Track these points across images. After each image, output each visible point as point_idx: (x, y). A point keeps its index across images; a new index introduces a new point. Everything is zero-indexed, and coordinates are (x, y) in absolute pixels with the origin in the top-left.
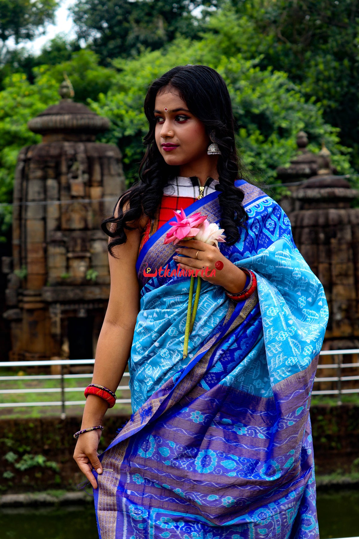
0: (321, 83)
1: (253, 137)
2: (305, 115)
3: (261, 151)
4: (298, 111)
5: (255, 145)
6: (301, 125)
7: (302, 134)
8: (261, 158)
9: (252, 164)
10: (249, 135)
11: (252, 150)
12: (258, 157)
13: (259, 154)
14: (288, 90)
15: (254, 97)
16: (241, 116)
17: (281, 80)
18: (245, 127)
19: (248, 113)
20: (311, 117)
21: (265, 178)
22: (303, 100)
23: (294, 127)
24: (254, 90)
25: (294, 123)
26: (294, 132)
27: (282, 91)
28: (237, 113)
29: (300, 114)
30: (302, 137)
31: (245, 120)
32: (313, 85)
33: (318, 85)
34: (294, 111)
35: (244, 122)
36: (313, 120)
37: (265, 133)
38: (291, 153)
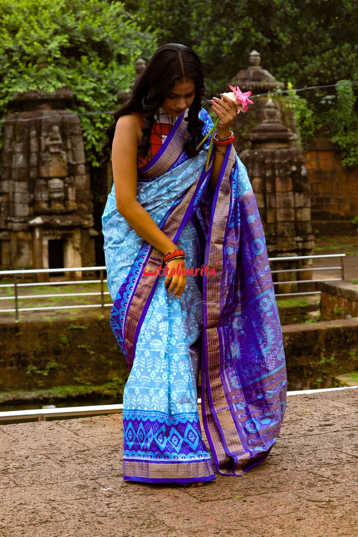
0: (153, 12)
1: (94, 64)
2: (141, 43)
3: (101, 77)
4: (135, 39)
5: (96, 72)
6: (139, 53)
7: (141, 60)
8: (102, 84)
9: (94, 89)
10: (90, 62)
11: (93, 76)
12: (99, 83)
13: (100, 80)
14: (124, 20)
15: (95, 26)
16: (82, 43)
17: (118, 10)
18: (86, 54)
19: (89, 40)
20: (148, 45)
21: (106, 103)
22: (139, 28)
23: (132, 55)
24: (94, 19)
25: (132, 51)
26: (132, 59)
27: (120, 20)
28: (79, 41)
29: (138, 42)
30: (141, 64)
31: (86, 48)
32: (146, 14)
33: (151, 14)
34: (131, 39)
35: (85, 50)
36: (149, 47)
37: (104, 60)
38: (131, 79)
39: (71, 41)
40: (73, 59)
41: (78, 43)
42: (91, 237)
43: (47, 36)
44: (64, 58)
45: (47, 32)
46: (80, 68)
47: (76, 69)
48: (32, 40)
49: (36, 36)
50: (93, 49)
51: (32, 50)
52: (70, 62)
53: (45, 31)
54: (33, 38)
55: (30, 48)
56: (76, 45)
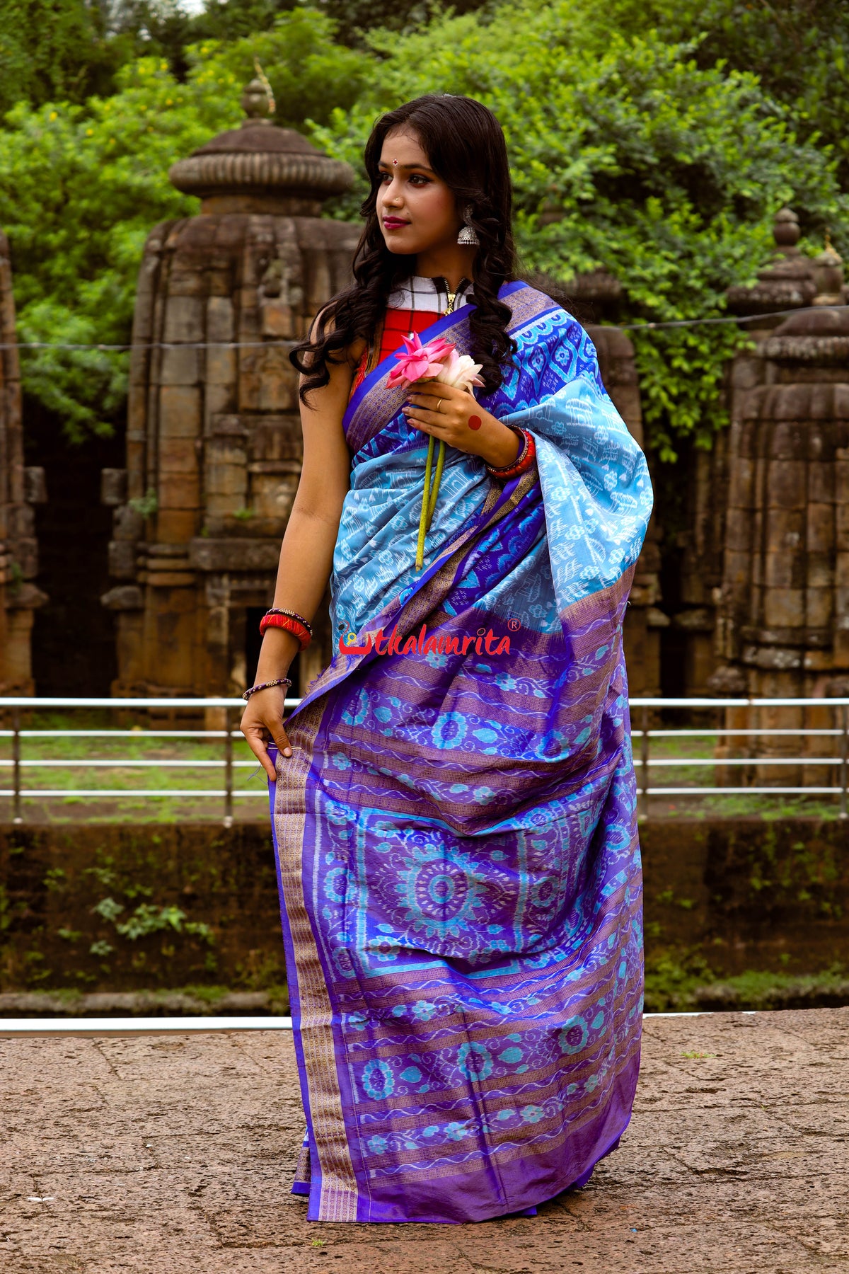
0: (837, 100)
1: (676, 217)
2: (795, 170)
3: (692, 248)
4: (781, 162)
5: (680, 236)
6: (788, 195)
7: (787, 213)
8: (693, 266)
9: (673, 277)
10: (667, 212)
11: (673, 246)
12: (685, 263)
13: (689, 256)
14: (760, 114)
15: (683, 126)
16: (651, 167)
17: (744, 91)
18: (658, 194)
19: (668, 162)
20: (810, 176)
21: (700, 312)
22: (792, 137)
23: (770, 199)
24: (682, 111)
25: (770, 190)
26: (770, 210)
27: (747, 115)
28: (643, 162)
29: (784, 170)
30: (787, 221)
31: (661, 178)
32: (820, 104)
33: (832, 105)
34: (772, 161)
35: (658, 184)
36: (814, 182)
37: (703, 210)
38: (761, 257)
39: (623, 159)
40: (626, 204)
41: (643, 167)
42: (652, 629)
43: (565, 147)
44: (605, 201)
45: (565, 138)
46: (643, 226)
47: (634, 229)
48: (529, 154)
49: (538, 146)
50: (678, 183)
51: (528, 180)
52: (620, 211)
53: (561, 134)
54: (532, 149)
55: (522, 173)
56: (638, 171)
